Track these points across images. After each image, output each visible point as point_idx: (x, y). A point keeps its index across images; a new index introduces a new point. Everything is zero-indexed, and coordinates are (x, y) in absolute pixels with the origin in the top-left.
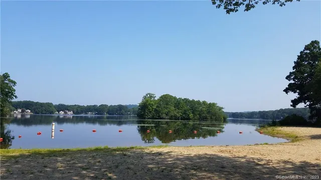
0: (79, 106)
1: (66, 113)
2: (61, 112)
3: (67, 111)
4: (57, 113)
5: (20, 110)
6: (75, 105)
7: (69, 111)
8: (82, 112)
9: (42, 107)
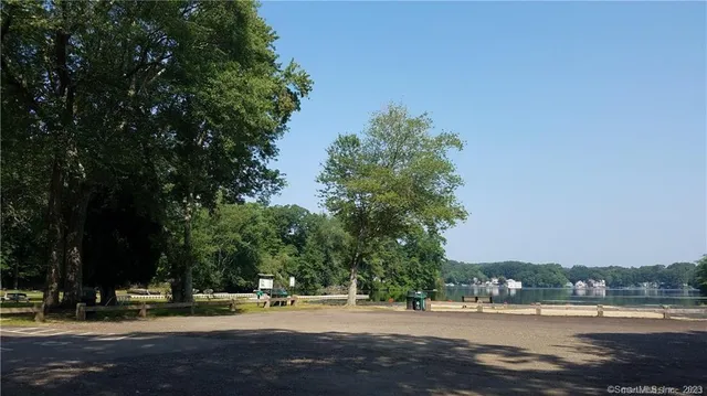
0: (619, 270)
1: (590, 285)
2: (580, 282)
3: (593, 281)
4: (571, 284)
5: (496, 280)
6: (611, 268)
7: (597, 280)
8: (626, 284)
9: (536, 272)
